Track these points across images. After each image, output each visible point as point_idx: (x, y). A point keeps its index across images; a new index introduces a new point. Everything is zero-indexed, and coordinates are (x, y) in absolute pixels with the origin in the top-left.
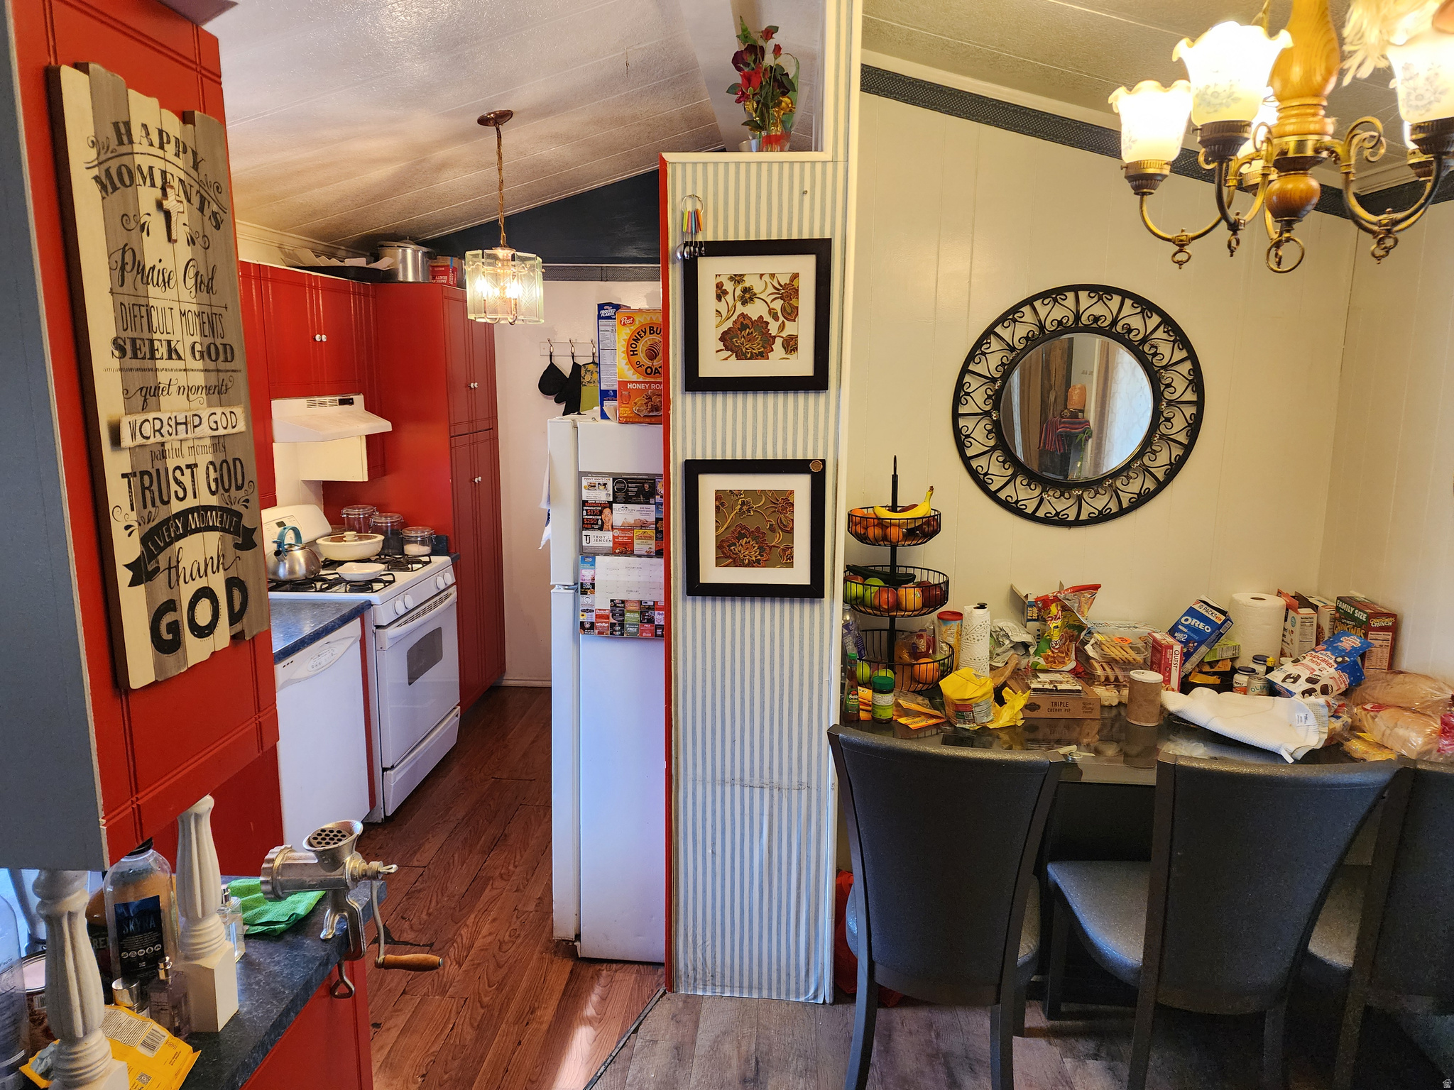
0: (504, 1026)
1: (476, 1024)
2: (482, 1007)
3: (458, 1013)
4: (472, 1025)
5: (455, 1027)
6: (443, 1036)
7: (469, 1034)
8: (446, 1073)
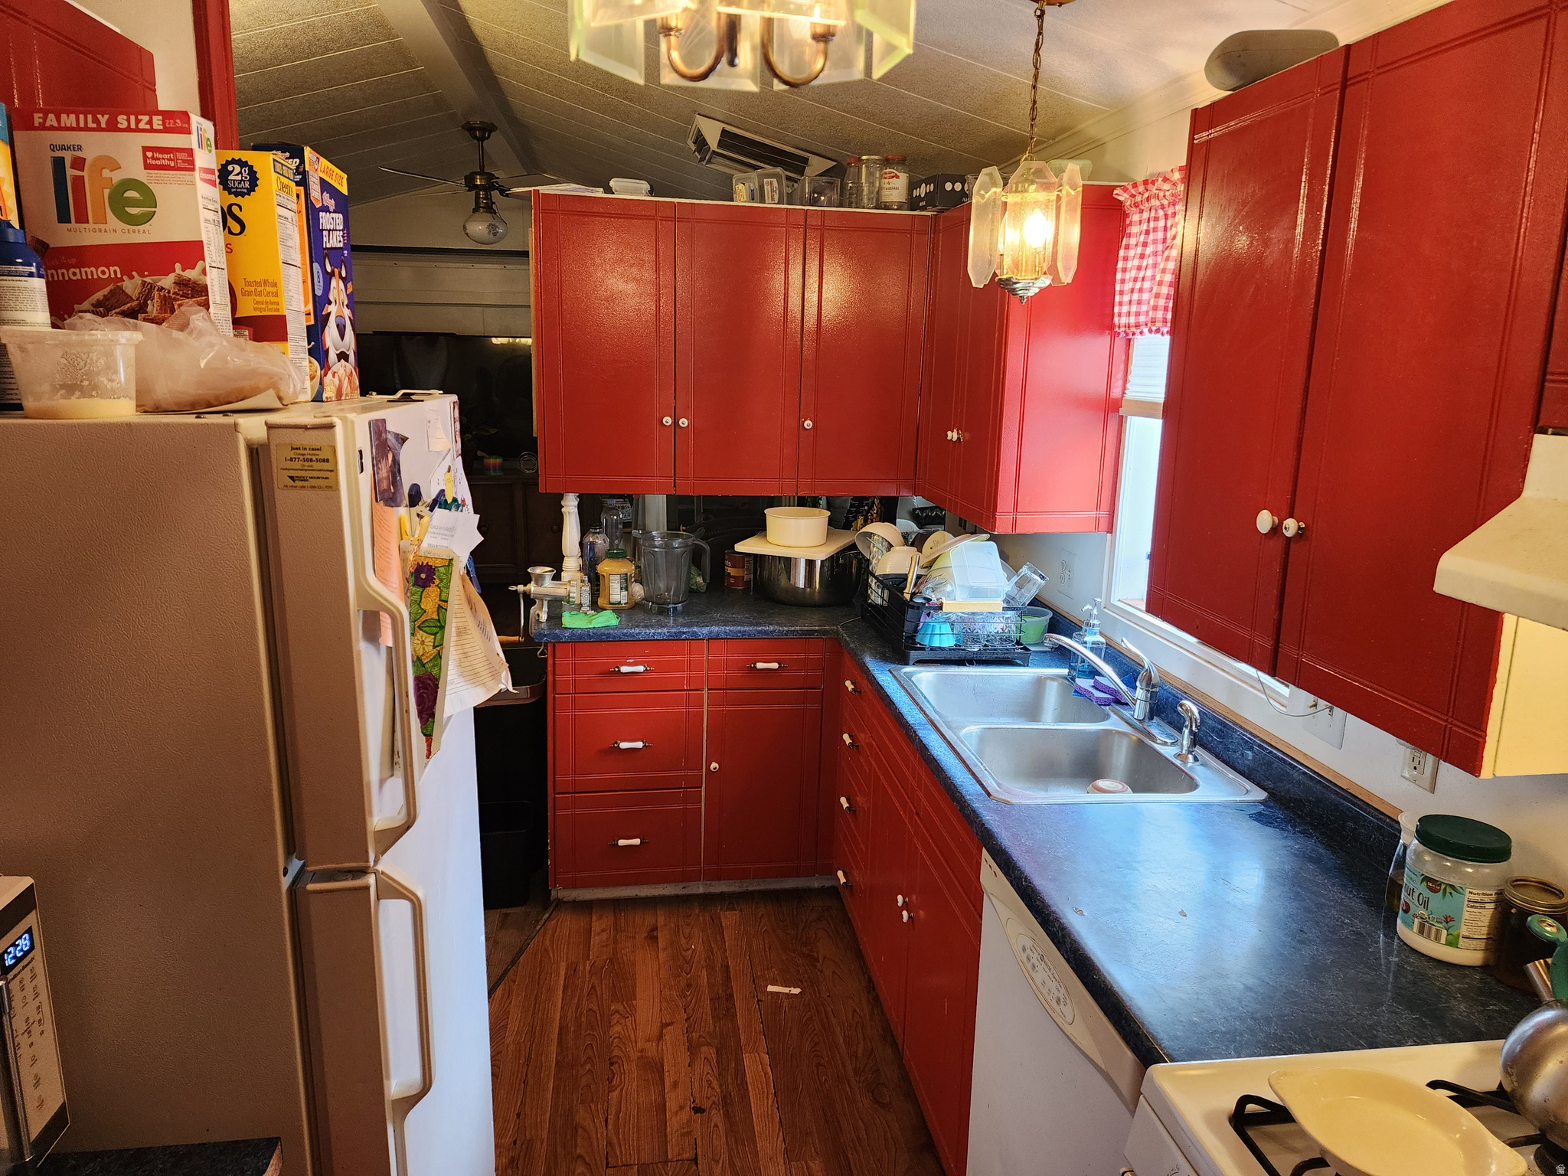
0: (545, 1136)
1: (580, 1131)
2: (581, 1157)
3: (609, 1143)
4: (584, 1128)
5: (603, 1124)
6: (613, 1110)
7: (582, 1116)
8: (589, 1070)
